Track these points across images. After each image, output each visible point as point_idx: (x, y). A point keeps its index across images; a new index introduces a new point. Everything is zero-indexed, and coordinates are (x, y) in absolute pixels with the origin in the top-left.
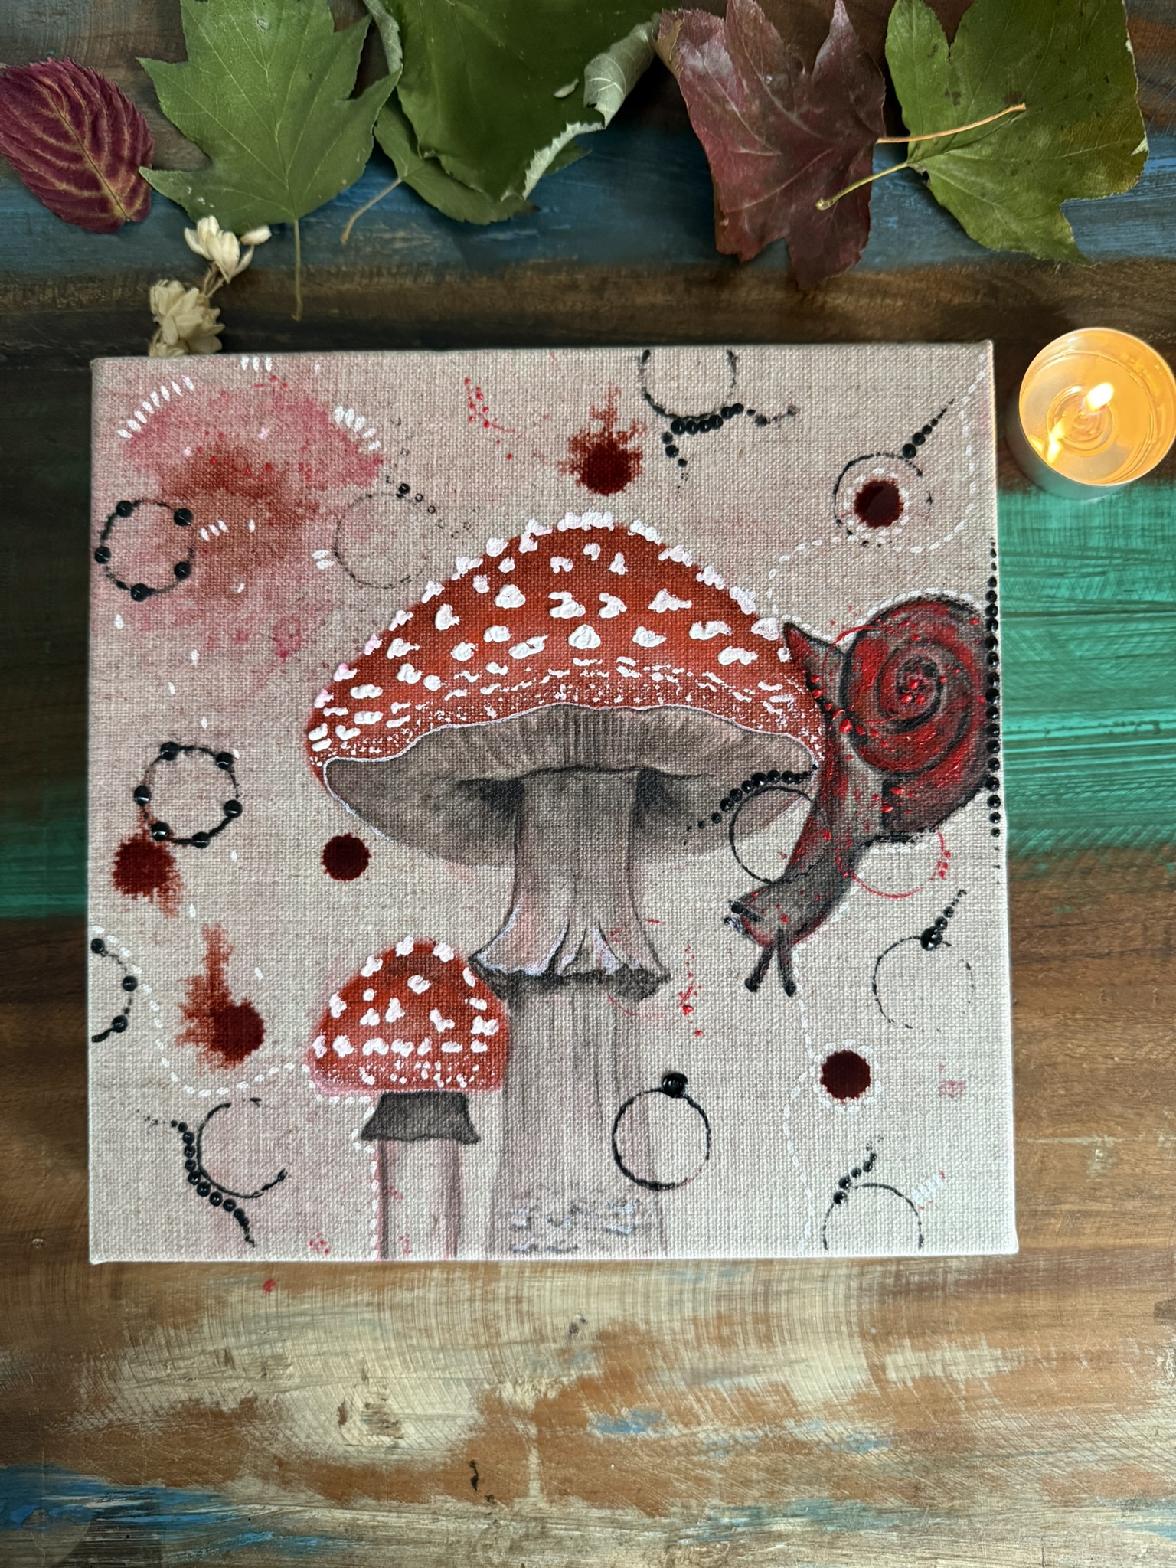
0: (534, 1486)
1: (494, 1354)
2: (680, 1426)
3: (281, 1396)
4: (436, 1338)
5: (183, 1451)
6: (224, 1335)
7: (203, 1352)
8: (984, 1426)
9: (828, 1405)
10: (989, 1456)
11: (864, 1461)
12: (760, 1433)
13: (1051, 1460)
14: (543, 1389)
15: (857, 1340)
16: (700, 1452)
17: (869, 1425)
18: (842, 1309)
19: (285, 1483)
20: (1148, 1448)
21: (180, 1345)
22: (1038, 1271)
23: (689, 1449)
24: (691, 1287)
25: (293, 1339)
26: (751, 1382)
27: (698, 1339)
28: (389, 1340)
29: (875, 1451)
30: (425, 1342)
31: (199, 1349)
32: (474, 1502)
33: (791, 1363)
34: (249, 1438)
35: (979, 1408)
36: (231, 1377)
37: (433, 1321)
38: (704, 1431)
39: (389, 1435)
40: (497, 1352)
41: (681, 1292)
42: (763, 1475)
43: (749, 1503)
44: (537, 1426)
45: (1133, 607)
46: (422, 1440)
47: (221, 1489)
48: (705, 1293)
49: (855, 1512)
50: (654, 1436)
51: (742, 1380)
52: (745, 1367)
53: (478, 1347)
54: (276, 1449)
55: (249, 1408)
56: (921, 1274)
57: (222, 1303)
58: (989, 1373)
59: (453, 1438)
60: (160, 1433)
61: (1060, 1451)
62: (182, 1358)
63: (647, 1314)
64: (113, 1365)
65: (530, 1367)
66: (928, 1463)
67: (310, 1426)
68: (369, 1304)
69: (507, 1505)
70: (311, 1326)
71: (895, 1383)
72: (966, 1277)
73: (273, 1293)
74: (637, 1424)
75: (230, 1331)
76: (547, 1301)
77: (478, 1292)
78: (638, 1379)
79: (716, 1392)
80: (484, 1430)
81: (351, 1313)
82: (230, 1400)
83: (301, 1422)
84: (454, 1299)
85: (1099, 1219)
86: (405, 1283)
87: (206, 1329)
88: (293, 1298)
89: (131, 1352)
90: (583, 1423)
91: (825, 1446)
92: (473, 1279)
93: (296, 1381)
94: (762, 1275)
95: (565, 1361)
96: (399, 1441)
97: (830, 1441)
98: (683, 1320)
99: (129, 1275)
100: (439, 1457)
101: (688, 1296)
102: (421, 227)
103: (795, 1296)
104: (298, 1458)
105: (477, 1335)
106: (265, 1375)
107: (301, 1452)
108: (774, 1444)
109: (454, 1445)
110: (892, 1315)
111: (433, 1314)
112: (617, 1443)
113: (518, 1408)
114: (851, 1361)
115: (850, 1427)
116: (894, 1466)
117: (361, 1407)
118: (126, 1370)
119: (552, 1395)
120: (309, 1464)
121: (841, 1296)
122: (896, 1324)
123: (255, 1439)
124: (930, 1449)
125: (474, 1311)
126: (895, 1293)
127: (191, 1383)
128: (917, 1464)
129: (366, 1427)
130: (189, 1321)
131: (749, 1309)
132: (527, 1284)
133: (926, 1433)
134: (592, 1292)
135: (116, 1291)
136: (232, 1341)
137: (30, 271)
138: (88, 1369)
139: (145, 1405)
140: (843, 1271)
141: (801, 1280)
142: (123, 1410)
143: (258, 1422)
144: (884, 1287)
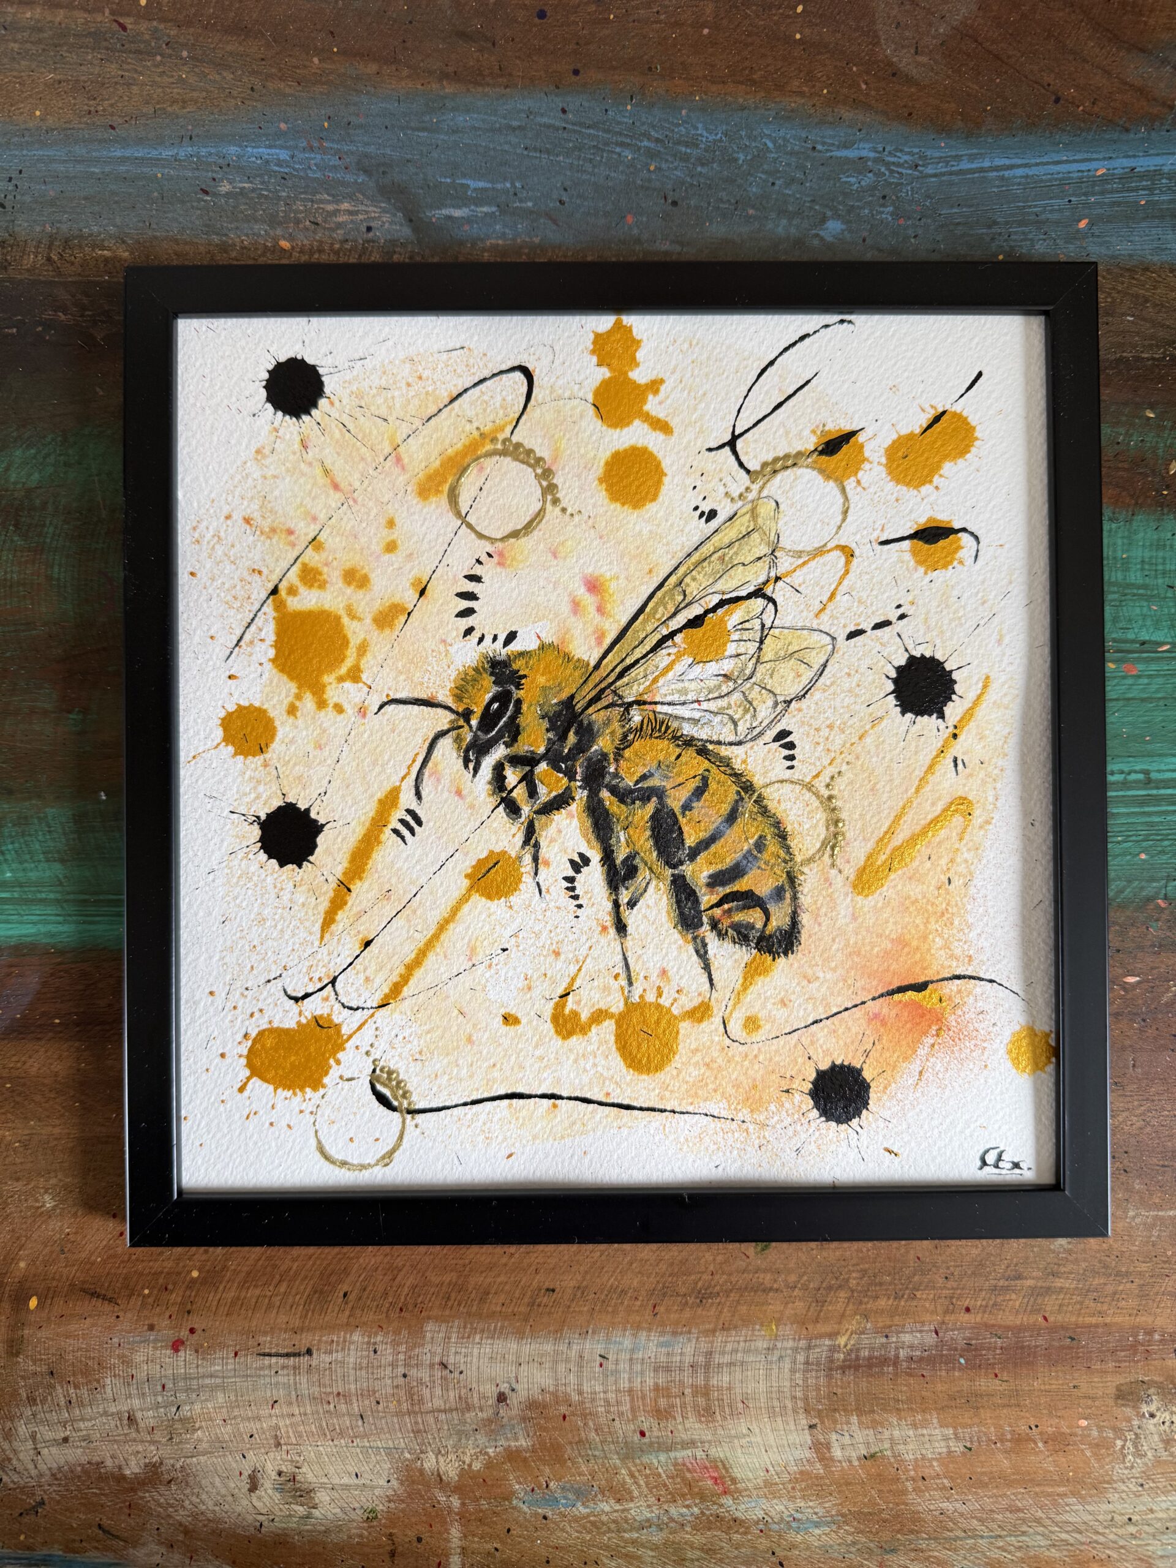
0: (455, 1561)
1: (416, 1423)
2: (612, 1502)
3: (188, 1461)
4: (355, 1404)
5: (83, 1517)
6: (129, 1396)
7: (105, 1413)
8: (932, 1507)
9: (768, 1484)
10: (935, 1539)
11: (804, 1542)
12: (696, 1510)
13: (1001, 1544)
14: (468, 1461)
15: (802, 1415)
16: (632, 1529)
17: (811, 1504)
18: (787, 1384)
19: (190, 1552)
20: (1103, 1534)
21: (81, 1405)
22: (995, 1348)
23: (619, 1525)
24: (628, 1357)
25: (202, 1402)
26: (689, 1457)
27: (633, 1410)
28: (305, 1406)
29: (817, 1531)
30: (343, 1408)
31: (101, 1410)
33: (731, 1437)
34: (152, 1505)
35: (928, 1489)
36: (135, 1440)
37: (353, 1387)
38: (638, 1507)
39: (302, 1505)
40: (420, 1420)
41: (617, 1362)
42: (698, 1553)
44: (460, 1499)
45: (1128, 646)
46: (338, 1510)
47: (122, 1557)
48: (642, 1364)
50: (584, 1511)
51: (678, 1455)
53: (399, 1414)
54: (181, 1516)
55: (153, 1475)
56: (872, 1349)
57: (127, 1362)
58: (940, 1454)
59: (371, 1509)
60: (58, 1498)
61: (1011, 1535)
62: (83, 1420)
63: (580, 1384)
64: (9, 1424)
65: (455, 1438)
66: (872, 1545)
67: (218, 1494)
68: (283, 1367)
70: (223, 1388)
71: (840, 1461)
72: (918, 1353)
73: (181, 1353)
74: (565, 1498)
75: (134, 1392)
76: (474, 1368)
77: (401, 1357)
78: (569, 1451)
79: (649, 1466)
80: (403, 1501)
81: (264, 1376)
82: (133, 1463)
83: (209, 1489)
84: (375, 1364)
85: (1061, 1296)
86: (323, 1346)
87: (108, 1389)
88: (203, 1359)
89: (28, 1412)
90: (508, 1496)
91: (764, 1527)
92: (395, 1344)
93: (204, 1445)
94: (704, 1346)
95: (492, 1431)
96: (313, 1511)
97: (770, 1520)
98: (618, 1391)
99: (26, 1332)
100: (355, 1528)
101: (624, 1366)
102: (368, 198)
103: (737, 1368)
104: (205, 1526)
105: (399, 1401)
106: (171, 1439)
107: (209, 1520)
108: (710, 1522)
109: (371, 1516)
110: (839, 1391)
111: (352, 1378)
112: (545, 1518)
113: (441, 1480)
114: (794, 1438)
115: (791, 1506)
116: (836, 1547)
117: (274, 1475)
118: (22, 1430)
119: (477, 1466)
120: (217, 1533)
121: (786, 1370)
122: (844, 1400)
123: (160, 1505)
124: (874, 1530)
125: (397, 1376)
126: (843, 1369)
127: (92, 1445)
128: (859, 1546)
129: (278, 1495)
130: (90, 1381)
131: (688, 1381)
132: (453, 1350)
133: (870, 1514)
134: (522, 1360)
135: (15, 1348)
136: (136, 1403)
139: (42, 1467)
140: (790, 1344)
141: (744, 1352)
142: (18, 1473)
143: (162, 1488)
144: (832, 1362)
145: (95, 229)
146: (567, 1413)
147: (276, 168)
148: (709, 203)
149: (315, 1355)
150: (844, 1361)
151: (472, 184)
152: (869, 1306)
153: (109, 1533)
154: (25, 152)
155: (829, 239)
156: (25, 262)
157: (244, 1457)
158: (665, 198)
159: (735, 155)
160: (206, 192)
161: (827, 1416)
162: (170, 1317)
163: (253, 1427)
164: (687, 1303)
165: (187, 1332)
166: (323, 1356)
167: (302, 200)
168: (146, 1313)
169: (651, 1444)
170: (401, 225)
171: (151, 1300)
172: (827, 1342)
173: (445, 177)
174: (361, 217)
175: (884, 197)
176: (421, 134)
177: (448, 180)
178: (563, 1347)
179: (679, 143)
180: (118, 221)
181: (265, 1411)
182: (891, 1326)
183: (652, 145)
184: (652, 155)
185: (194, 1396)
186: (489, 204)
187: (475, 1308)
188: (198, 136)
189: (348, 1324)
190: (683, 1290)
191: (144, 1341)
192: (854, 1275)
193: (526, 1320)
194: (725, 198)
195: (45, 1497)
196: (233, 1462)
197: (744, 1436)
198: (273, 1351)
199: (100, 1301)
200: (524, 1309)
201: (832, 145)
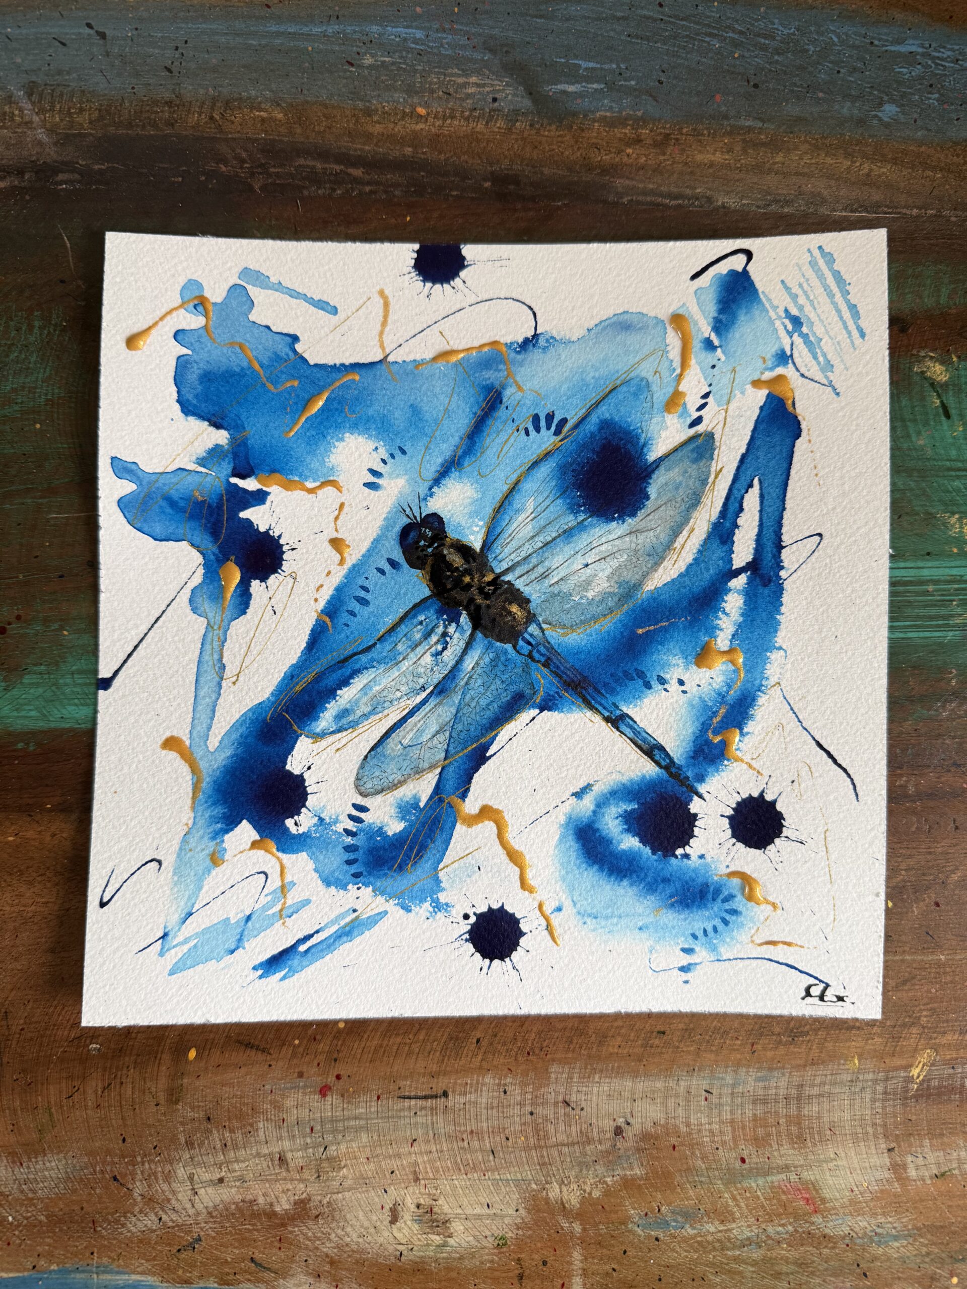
0: (577, 1282)
1: (542, 1156)
2: (717, 1223)
3: (334, 1197)
4: (487, 1141)
5: (236, 1251)
6: (280, 1138)
9: (853, 1202)
11: (885, 1254)
12: (790, 1228)
15: (882, 1140)
16: (735, 1247)
17: (890, 1219)
18: (868, 1112)
19: (336, 1281)
21: (236, 1147)
23: (723, 1245)
24: (730, 1091)
25: (347, 1142)
26: (784, 1180)
27: (735, 1139)
28: (441, 1143)
29: (896, 1244)
30: (476, 1144)
31: (254, 1152)
33: (820, 1161)
34: (301, 1238)
36: (285, 1179)
37: (485, 1125)
38: (739, 1227)
39: (438, 1234)
40: (545, 1154)
41: (720, 1096)
42: (793, 1267)
44: (581, 1224)
46: (471, 1238)
48: (742, 1097)
50: (692, 1232)
51: (774, 1178)
53: (526, 1149)
54: (327, 1248)
55: (302, 1209)
56: (941, 1079)
57: (278, 1107)
59: (501, 1236)
60: (213, 1234)
62: (237, 1161)
63: (688, 1117)
64: (168, 1167)
65: (577, 1169)
66: (943, 1255)
67: (362, 1226)
68: (422, 1109)
70: (367, 1129)
71: (915, 1180)
73: (329, 1098)
74: (675, 1221)
75: (285, 1134)
76: (594, 1105)
77: (529, 1096)
78: (678, 1178)
79: (749, 1190)
81: (404, 1117)
82: (283, 1199)
83: (354, 1222)
84: (505, 1104)
86: (458, 1088)
87: (261, 1133)
88: (349, 1102)
89: (186, 1156)
90: (625, 1221)
91: (849, 1240)
92: (524, 1085)
93: (349, 1182)
94: (796, 1080)
95: (610, 1162)
96: (449, 1239)
97: (855, 1235)
98: (721, 1122)
99: (185, 1081)
100: (487, 1255)
101: (726, 1099)
102: (493, 74)
103: (825, 1099)
104: (349, 1256)
105: (526, 1137)
106: (319, 1176)
107: (353, 1251)
108: (802, 1239)
109: (501, 1243)
110: (913, 1118)
111: (484, 1117)
112: (657, 1239)
113: (564, 1207)
114: (875, 1160)
115: (873, 1222)
116: (913, 1258)
117: (413, 1208)
118: (181, 1173)
119: (596, 1194)
120: (360, 1263)
121: (868, 1100)
122: (917, 1126)
123: (308, 1239)
124: (945, 1242)
125: (524, 1114)
126: (917, 1097)
127: (245, 1185)
128: (932, 1257)
129: (417, 1226)
130: (244, 1125)
131: (783, 1112)
132: (575, 1089)
133: (942, 1227)
134: (636, 1096)
135: (174, 1096)
136: (287, 1144)
137: (106, 92)
138: (142, 1172)
139: (199, 1206)
140: (871, 1076)
141: (831, 1084)
142: (177, 1212)
143: (311, 1222)
144: (907, 1091)
145: (253, 93)
146: (676, 1144)
147: (413, 46)
148: (785, 86)
149: (450, 1097)
150: (917, 1090)
151: (584, 64)
152: (937, 1041)
153: (260, 1265)
154: (190, 25)
155: (886, 119)
156: (190, 120)
157: (386, 1191)
158: (748, 81)
159: (806, 47)
160: (352, 65)
161: (903, 1141)
162: (318, 1064)
163: (394, 1164)
164: (780, 1042)
165: (334, 1078)
166: (457, 1097)
167: (435, 73)
168: (295, 1061)
169: (751, 1169)
170: (523, 97)
171: (301, 1050)
172: (902, 1074)
173: (560, 58)
174: (487, 89)
175: (931, 86)
176: (538, 20)
177: (563, 60)
178: (672, 1084)
179: (759, 35)
180: (273, 86)
181: (406, 1149)
182: (957, 1059)
183: (736, 36)
184: (736, 44)
185: (340, 1137)
186: (598, 82)
187: (594, 1050)
188: (344, 16)
189: (480, 1068)
190: (777, 1030)
191: (295, 1088)
192: (925, 1013)
193: (640, 1060)
194: (799, 83)
195: (202, 1233)
196: (376, 1197)
197: (832, 1160)
198: (413, 1094)
199: (254, 1051)
200: (638, 1050)
201: (887, 41)
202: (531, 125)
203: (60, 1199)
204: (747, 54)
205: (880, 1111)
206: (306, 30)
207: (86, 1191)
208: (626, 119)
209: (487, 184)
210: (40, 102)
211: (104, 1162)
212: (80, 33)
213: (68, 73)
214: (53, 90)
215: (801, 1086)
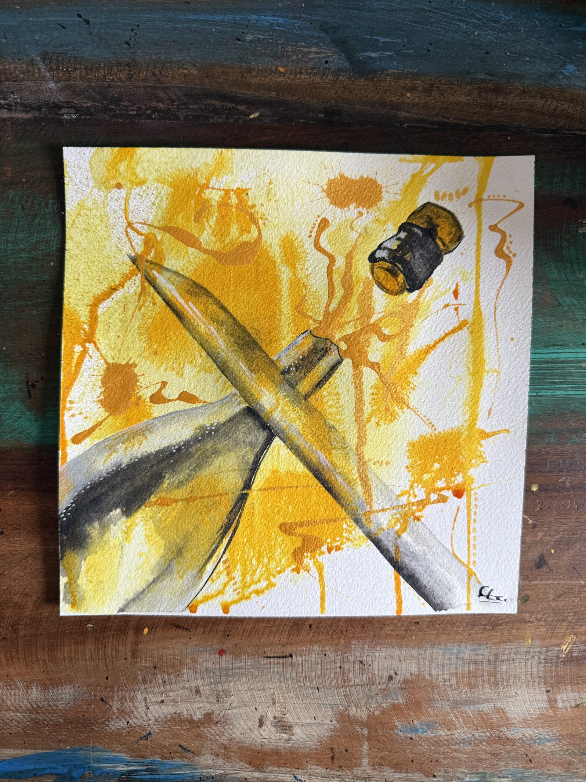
0: (365, 761)
1: (346, 691)
2: (446, 730)
3: (227, 712)
4: (315, 682)
5: (171, 741)
6: (196, 679)
9: (525, 720)
11: (542, 749)
12: (488, 734)
15: (543, 686)
16: (456, 744)
17: (546, 730)
18: (536, 670)
19: (228, 758)
21: (171, 684)
23: (449, 742)
24: (455, 657)
25: (234, 682)
26: (485, 707)
27: (457, 683)
28: (288, 683)
29: (549, 744)
30: (308, 684)
31: (181, 686)
32: (332, 769)
33: (507, 697)
34: (208, 734)
36: (199, 701)
37: (313, 673)
38: (459, 733)
39: (286, 734)
40: (348, 690)
41: (450, 659)
42: (488, 756)
43: (481, 770)
44: (368, 730)
46: (305, 736)
47: (192, 761)
48: (463, 660)
49: (536, 775)
50: (431, 735)
51: (480, 706)
52: (482, 699)
53: (337, 687)
54: (223, 740)
55: (208, 718)
56: (579, 652)
57: (195, 661)
59: (322, 735)
60: (158, 731)
62: (171, 691)
63: (431, 671)
64: (132, 694)
65: (366, 699)
66: (576, 751)
67: (243, 728)
68: (277, 664)
69: (350, 771)
70: (246, 675)
71: (561, 709)
73: (224, 657)
74: (422, 729)
75: (199, 676)
76: (376, 663)
77: (339, 658)
78: (424, 705)
79: (465, 712)
80: (338, 731)
81: (267, 668)
82: (198, 713)
83: (238, 726)
84: (325, 662)
86: (298, 652)
87: (185, 676)
88: (235, 659)
89: (143, 687)
90: (393, 728)
91: (522, 742)
92: (336, 651)
93: (235, 704)
94: (494, 651)
95: (385, 695)
96: (292, 737)
97: (525, 739)
99: (142, 646)
100: (314, 745)
101: (453, 661)
102: (326, 46)
103: (511, 662)
104: (235, 745)
105: (337, 681)
106: (218, 700)
107: (237, 742)
108: (495, 740)
109: (322, 739)
110: (562, 674)
111: (313, 669)
112: (411, 739)
113: (358, 720)
114: (540, 697)
115: (536, 731)
116: (558, 752)
117: (272, 719)
118: (140, 697)
119: (377, 713)
120: (242, 748)
121: (536, 663)
122: (564, 677)
123: (211, 734)
124: (577, 743)
125: (336, 668)
126: (564, 662)
127: (176, 704)
128: (570, 751)
129: (274, 729)
130: (176, 671)
131: (486, 669)
132: (366, 654)
133: (576, 735)
134: (401, 659)
135: (135, 654)
136: (200, 682)
137: (90, 58)
138: (118, 696)
139: (150, 715)
140: (538, 649)
141: (514, 654)
142: (137, 718)
143: (213, 725)
144: (558, 658)
145: (179, 58)
146: (424, 686)
147: (277, 28)
148: (506, 54)
149: (294, 657)
150: (565, 658)
151: (382, 39)
152: (578, 630)
153: (185, 749)
154: (141, 15)
155: (567, 74)
156: (141, 75)
157: (256, 709)
158: (483, 50)
159: (520, 28)
160: (239, 40)
161: (555, 686)
162: (218, 638)
163: (261, 694)
164: (486, 629)
165: (227, 646)
166: (298, 657)
167: (291, 45)
168: (205, 636)
169: (466, 701)
170: (344, 60)
171: (208, 629)
172: (556, 649)
173: (367, 35)
174: (322, 55)
176: (354, 11)
177: (369, 37)
178: (422, 652)
179: (490, 21)
180: (192, 54)
181: (268, 686)
183: (476, 21)
185: (230, 678)
186: (390, 51)
187: (377, 632)
188: (235, 9)
190: (484, 622)
191: (204, 651)
192: (571, 614)
193: (404, 639)
194: (514, 51)
195: (152, 731)
196: (251, 712)
197: (514, 696)
198: (272, 655)
199: (181, 630)
200: (403, 633)
201: (570, 24)
202: (349, 78)
203: (71, 710)
204: (482, 33)
205: (542, 669)
206: (211, 18)
207: (86, 706)
208: (407, 74)
209: (322, 116)
210: (50, 64)
211: (96, 690)
212: (74, 21)
213: (67, 46)
214: (58, 57)
215: (497, 655)
